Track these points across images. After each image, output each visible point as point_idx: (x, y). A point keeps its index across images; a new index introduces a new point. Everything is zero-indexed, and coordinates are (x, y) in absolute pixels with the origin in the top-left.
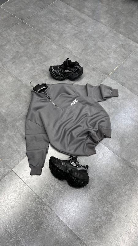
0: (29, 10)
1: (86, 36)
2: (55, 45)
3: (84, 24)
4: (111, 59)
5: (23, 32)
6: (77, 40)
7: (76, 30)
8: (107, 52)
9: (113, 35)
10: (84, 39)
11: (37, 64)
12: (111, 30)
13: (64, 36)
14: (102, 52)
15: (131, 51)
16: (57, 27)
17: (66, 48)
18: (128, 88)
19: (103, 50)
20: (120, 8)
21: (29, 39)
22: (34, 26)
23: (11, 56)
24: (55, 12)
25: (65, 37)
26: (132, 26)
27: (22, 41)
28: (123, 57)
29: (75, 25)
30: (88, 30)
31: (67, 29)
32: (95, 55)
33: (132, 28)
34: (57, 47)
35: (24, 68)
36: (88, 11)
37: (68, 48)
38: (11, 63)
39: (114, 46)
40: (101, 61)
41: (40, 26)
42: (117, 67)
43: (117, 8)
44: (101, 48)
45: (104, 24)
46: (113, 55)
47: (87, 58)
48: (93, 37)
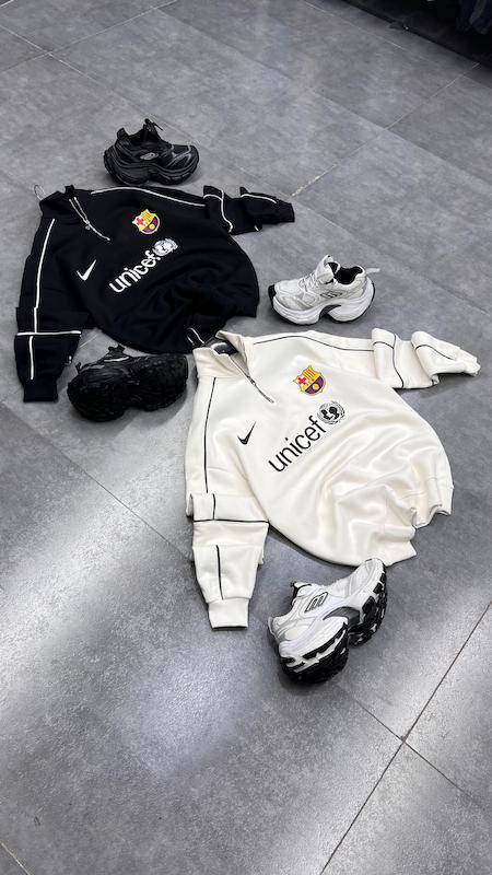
0: (70, 29)
1: (232, 100)
3: (229, 70)
5: (48, 78)
6: (206, 106)
8: (293, 142)
9: (310, 102)
10: (227, 106)
11: (88, 158)
12: (306, 90)
13: (170, 95)
14: (275, 140)
15: (358, 142)
16: (150, 73)
17: (174, 125)
18: (345, 227)
19: (280, 135)
20: (335, 40)
21: (64, 98)
22: (79, 67)
23: (12, 135)
24: (146, 38)
25: (171, 99)
26: (365, 83)
27: (45, 100)
29: (202, 73)
30: (238, 86)
33: (365, 88)
35: (48, 167)
36: (241, 41)
37: (179, 127)
38: (10, 151)
39: (311, 127)
40: (273, 161)
41: (101, 68)
42: (317, 178)
43: (326, 39)
44: (273, 130)
46: (308, 149)
47: (232, 152)
48: (252, 102)
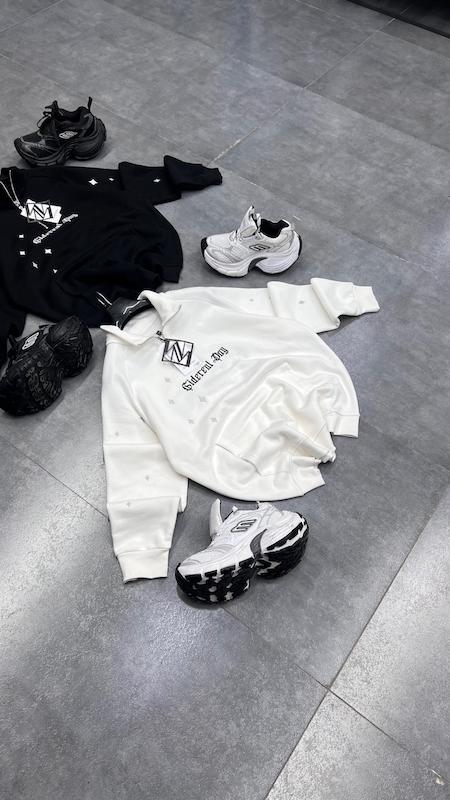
1: (154, 73)
2: (68, 94)
4: (223, 122)
7: (127, 59)
9: (230, 69)
10: (150, 79)
12: (227, 56)
13: (95, 72)
14: (197, 108)
16: (75, 53)
17: (98, 101)
18: (267, 187)
19: (201, 102)
22: (8, 54)
24: (71, 20)
25: (95, 76)
28: (257, 116)
30: (161, 58)
31: (102, 58)
32: (178, 115)
34: (73, 99)
36: (162, 15)
37: (103, 103)
39: (232, 93)
40: (195, 129)
41: (27, 52)
42: (238, 142)
43: (245, 6)
44: (195, 98)
45: (205, 44)
46: (229, 114)
47: (155, 123)
48: (174, 73)
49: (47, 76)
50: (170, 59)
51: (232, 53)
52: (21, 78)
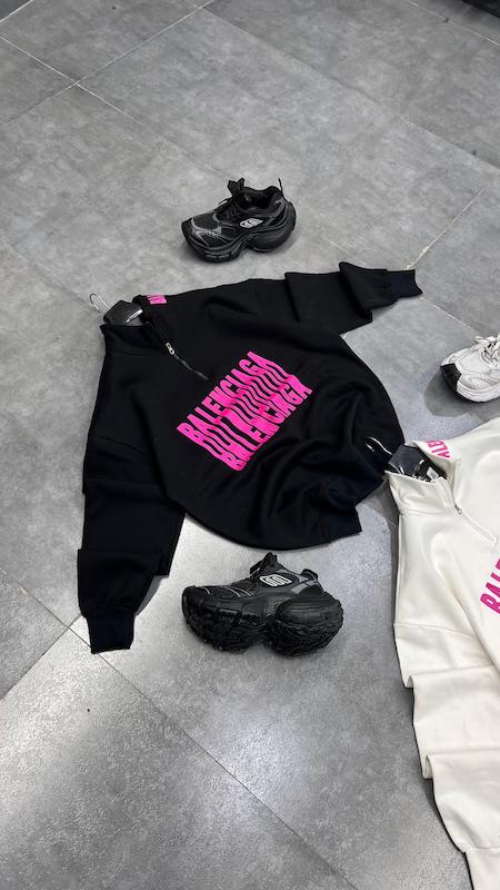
0: (98, 46)
1: (309, 139)
2: (200, 170)
3: (300, 94)
4: (404, 218)
5: (81, 122)
7: (269, 119)
9: (403, 136)
10: (305, 149)
11: (140, 239)
12: (397, 117)
13: (232, 136)
14: (367, 196)
15: (470, 192)
16: (204, 104)
23: (43, 209)
24: (192, 52)
25: (232, 142)
26: (468, 102)
27: (79, 155)
28: (445, 211)
31: (238, 115)
33: (469, 110)
34: (208, 176)
36: (310, 50)
38: (43, 234)
39: (410, 173)
40: (368, 228)
41: (142, 101)
45: (369, 97)
46: (410, 206)
47: (317, 217)
48: (333, 142)
49: (172, 140)
50: (325, 119)
51: (404, 112)
52: (139, 143)
